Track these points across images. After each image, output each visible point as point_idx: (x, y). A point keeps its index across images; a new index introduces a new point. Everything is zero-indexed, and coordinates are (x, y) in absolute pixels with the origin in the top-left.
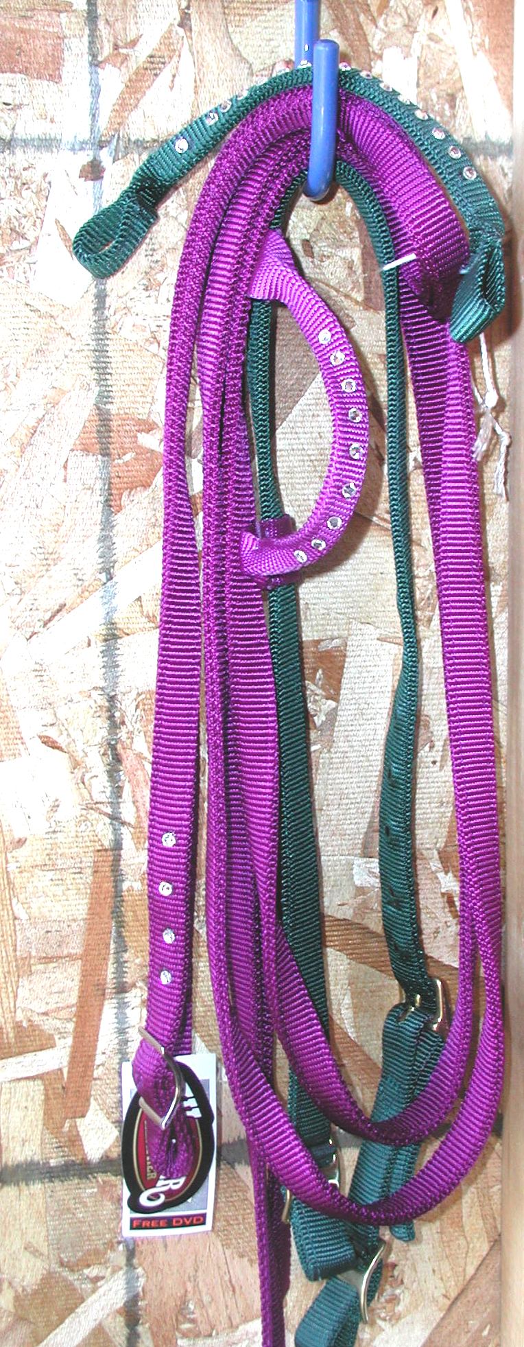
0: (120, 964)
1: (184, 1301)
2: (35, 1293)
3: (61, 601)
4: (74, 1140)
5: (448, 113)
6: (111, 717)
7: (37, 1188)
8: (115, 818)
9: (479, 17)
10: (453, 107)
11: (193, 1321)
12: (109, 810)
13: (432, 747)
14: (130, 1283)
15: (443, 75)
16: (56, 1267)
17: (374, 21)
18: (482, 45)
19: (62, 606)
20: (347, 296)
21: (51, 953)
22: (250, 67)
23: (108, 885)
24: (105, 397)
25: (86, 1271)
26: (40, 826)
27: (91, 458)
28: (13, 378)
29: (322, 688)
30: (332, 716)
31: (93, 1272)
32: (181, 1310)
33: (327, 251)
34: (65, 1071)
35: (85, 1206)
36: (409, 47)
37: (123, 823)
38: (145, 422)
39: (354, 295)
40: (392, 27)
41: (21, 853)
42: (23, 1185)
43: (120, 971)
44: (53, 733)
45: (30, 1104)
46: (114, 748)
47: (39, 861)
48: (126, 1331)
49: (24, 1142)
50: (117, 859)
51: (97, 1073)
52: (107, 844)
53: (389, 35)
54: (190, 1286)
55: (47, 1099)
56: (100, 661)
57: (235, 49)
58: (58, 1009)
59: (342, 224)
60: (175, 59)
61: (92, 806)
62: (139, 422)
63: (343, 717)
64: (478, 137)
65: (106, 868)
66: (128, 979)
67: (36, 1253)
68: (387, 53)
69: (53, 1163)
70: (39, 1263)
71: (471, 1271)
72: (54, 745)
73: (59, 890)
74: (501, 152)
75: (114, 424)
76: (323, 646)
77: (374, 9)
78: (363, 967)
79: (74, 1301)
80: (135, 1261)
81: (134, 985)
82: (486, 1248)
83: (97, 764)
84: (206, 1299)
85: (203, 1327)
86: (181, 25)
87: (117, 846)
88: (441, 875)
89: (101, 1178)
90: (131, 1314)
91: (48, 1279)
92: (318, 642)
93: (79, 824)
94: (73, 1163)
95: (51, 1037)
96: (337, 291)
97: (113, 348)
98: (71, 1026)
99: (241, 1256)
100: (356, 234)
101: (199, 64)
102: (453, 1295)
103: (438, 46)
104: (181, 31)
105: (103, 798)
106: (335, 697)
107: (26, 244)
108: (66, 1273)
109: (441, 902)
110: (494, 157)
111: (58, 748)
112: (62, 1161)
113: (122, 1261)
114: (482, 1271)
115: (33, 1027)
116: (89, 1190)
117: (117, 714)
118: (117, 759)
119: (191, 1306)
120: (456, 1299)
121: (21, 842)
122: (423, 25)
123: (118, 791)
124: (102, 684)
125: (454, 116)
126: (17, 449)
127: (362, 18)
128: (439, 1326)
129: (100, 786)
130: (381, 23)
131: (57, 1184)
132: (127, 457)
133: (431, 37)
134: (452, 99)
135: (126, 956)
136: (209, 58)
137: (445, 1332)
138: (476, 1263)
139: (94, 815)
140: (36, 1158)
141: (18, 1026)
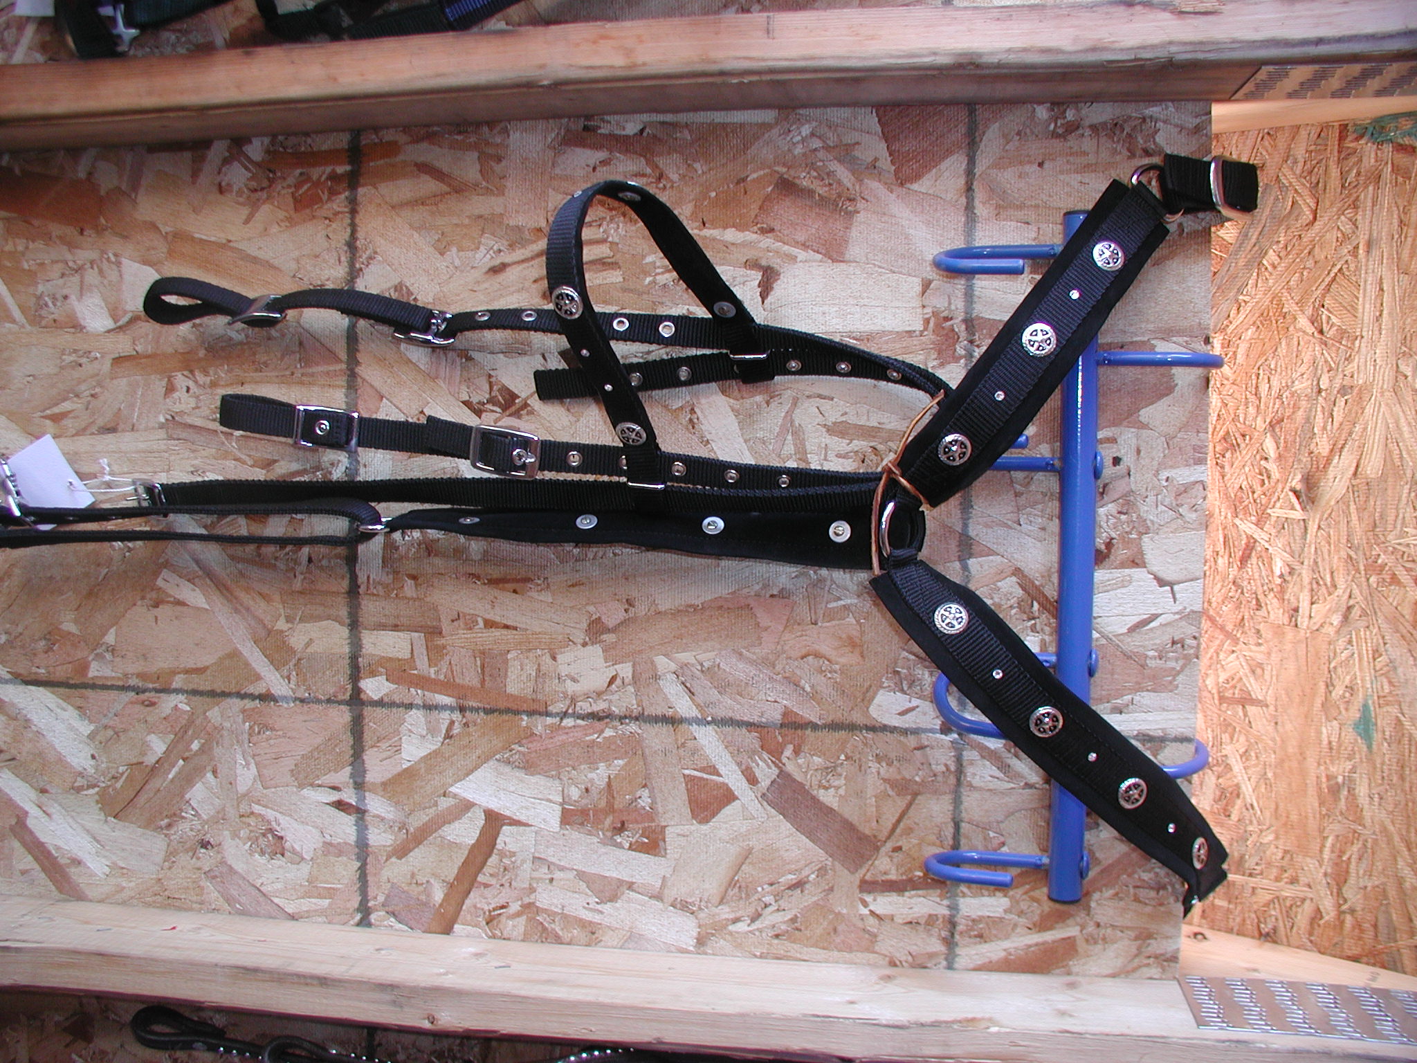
0: (477, 710)
1: (272, 729)
2: (284, 642)
3: (696, 693)
4: (373, 674)
5: (972, 933)
6: (626, 717)
7: (347, 649)
8: (565, 715)
9: (1026, 954)
10: (976, 936)
11: (259, 732)
12: (570, 711)
13: (597, 903)
14: (285, 698)
15: (994, 932)
16: (298, 656)
17: (1026, 893)
18: (1010, 954)
19: (693, 694)
20: (868, 870)
21: (487, 670)
22: (1002, 822)
23: (525, 707)
24: (815, 727)
25: (294, 673)
26: (564, 670)
27: (780, 717)
28: (829, 675)
29: (637, 841)
30: (620, 846)
31: (293, 678)
32: (266, 727)
33: (895, 860)
34: (415, 672)
35: (333, 676)
36: (1011, 912)
37: (562, 719)
38: (800, 749)
39: (869, 874)
40: (1022, 904)
41: (547, 658)
42: (348, 641)
43: (472, 709)
44: (618, 681)
45: (396, 649)
46: (607, 717)
47: (543, 668)
48: (257, 693)
49: (375, 644)
50: (540, 714)
51: (412, 690)
52: (550, 708)
53: (1018, 902)
54: (280, 733)
55: (399, 660)
56: (659, 713)
57: (1013, 814)
58: (452, 672)
59: (910, 870)
60: (1006, 779)
61: (573, 701)
62: (800, 746)
63: (618, 852)
64: (958, 951)
65: (535, 707)
66: (468, 714)
67: (308, 645)
68: (1006, 899)
69: (360, 659)
70: (301, 646)
71: (276, 900)
72: (611, 682)
73: (524, 678)
74: (949, 963)
75: (799, 732)
76: (661, 843)
77: (1032, 893)
78: (467, 852)
79: (277, 664)
80: (298, 702)
81: (464, 716)
82: (290, 911)
83: (600, 706)
84: (272, 742)
85: (255, 739)
86: (1026, 784)
87: (548, 714)
88: (520, 903)
89: (349, 687)
90: (267, 697)
91: (292, 651)
92: (664, 841)
93: (563, 693)
94: (359, 672)
95: (436, 665)
96: (872, 865)
97: (842, 734)
98: (442, 677)
99: (296, 765)
100: (904, 877)
101: (1003, 793)
102: (262, 889)
103: (1010, 929)
104: (1022, 784)
105: (578, 708)
106: (630, 848)
107: (905, 688)
108: (294, 661)
109: (502, 902)
110: (946, 959)
111: (608, 686)
112: (361, 665)
113: (299, 695)
114: (275, 907)
115: (442, 656)
116: (343, 679)
117: (627, 721)
118: (600, 719)
119: (268, 733)
120: (259, 890)
121: (554, 658)
122: (1022, 921)
123: (582, 717)
124: (646, 713)
125: (970, 937)
126: (787, 675)
127: (1027, 886)
128: (244, 879)
129: (584, 707)
130: (1024, 897)
131: (348, 661)
132: (780, 739)
133: (1015, 926)
134: (980, 936)
135: (482, 714)
136: (1007, 799)
137: (240, 882)
138: (281, 905)
139: (568, 702)
140: (364, 650)
141: (444, 647)
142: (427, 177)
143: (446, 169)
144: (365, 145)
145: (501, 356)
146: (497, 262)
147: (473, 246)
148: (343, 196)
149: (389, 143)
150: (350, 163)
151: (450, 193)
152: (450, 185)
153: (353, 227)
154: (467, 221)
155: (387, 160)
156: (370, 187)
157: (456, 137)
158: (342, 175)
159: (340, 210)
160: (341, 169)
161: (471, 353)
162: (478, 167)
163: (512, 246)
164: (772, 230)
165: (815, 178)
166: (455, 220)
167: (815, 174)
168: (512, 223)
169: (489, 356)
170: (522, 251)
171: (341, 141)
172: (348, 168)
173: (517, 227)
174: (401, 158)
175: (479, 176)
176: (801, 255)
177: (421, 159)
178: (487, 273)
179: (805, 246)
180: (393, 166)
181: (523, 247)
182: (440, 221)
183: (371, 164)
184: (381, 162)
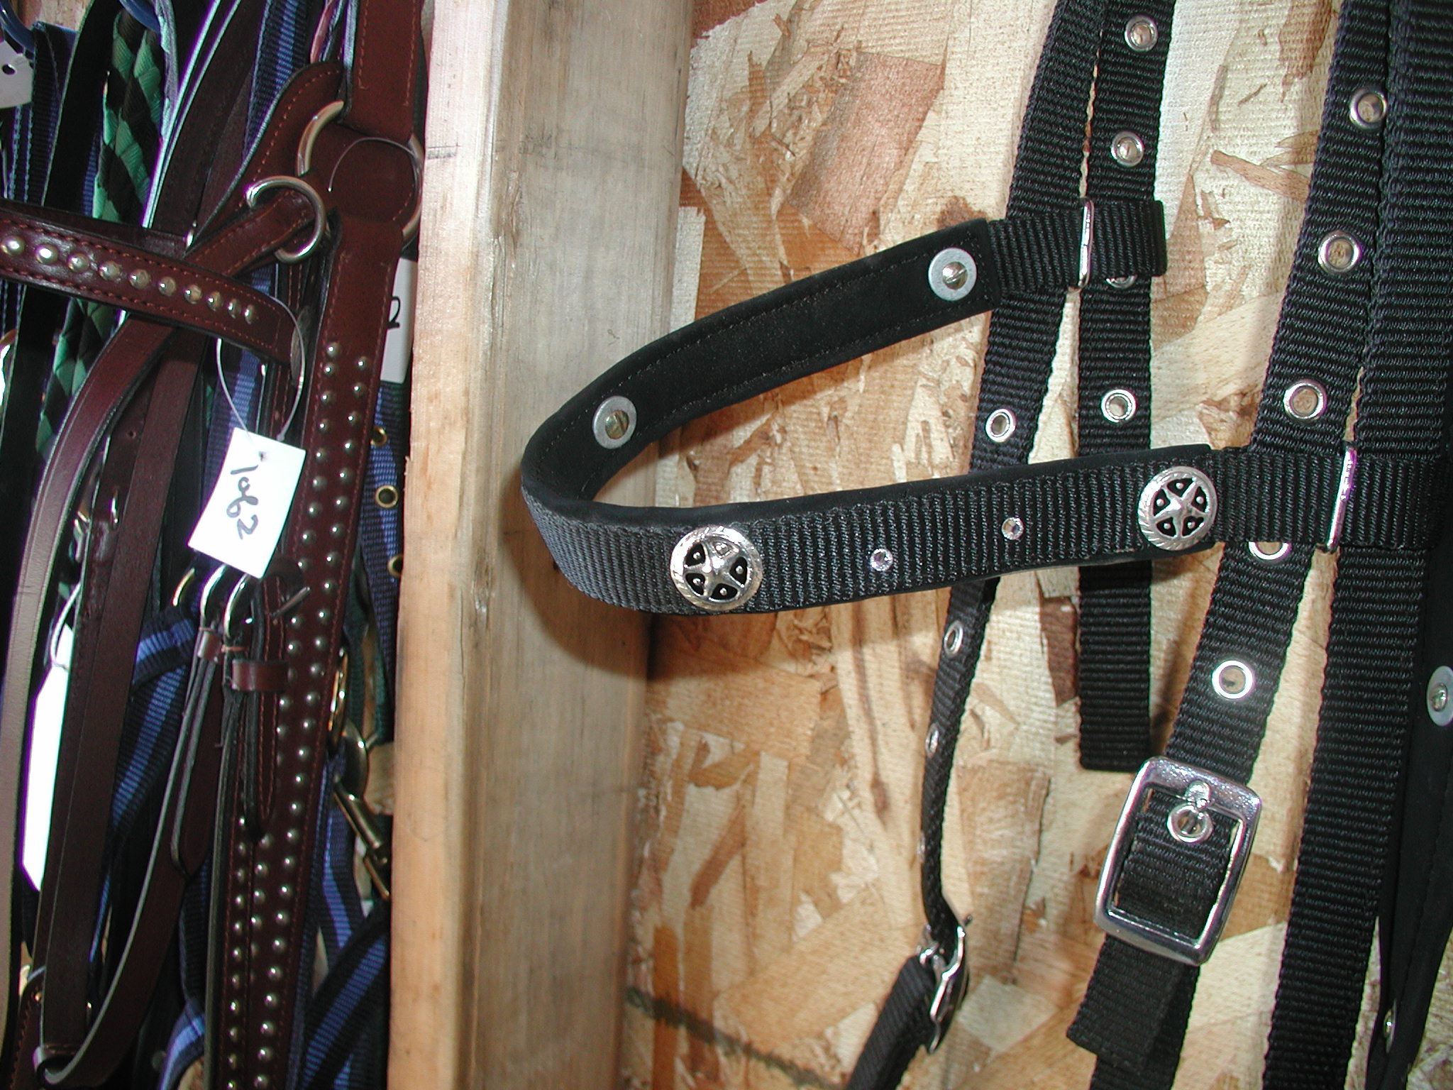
142: (714, 892)
143: (706, 853)
144: (655, 987)
145: (1047, 837)
146: (867, 795)
147: (834, 838)
148: (723, 1060)
149: (657, 941)
150: (676, 1027)
151: (744, 858)
152: (730, 854)
153: (772, 1060)
154: (793, 839)
155: (680, 956)
156: (716, 1004)
157: (662, 818)
158: (692, 1046)
159: (742, 1074)
160: (683, 1046)
161: (1031, 903)
162: (709, 791)
163: (845, 761)
164: (875, 215)
165: (795, 134)
166: (788, 862)
167: (790, 134)
168: (805, 749)
169: (1042, 864)
170: (856, 737)
171: (644, 1028)
172: (682, 1032)
173: (813, 740)
174: (679, 931)
175: (727, 793)
176: (925, 154)
177: (687, 895)
178: (884, 823)
179: (908, 146)
180: (689, 951)
181: (848, 735)
182: (785, 892)
183: (682, 987)
184: (681, 968)
